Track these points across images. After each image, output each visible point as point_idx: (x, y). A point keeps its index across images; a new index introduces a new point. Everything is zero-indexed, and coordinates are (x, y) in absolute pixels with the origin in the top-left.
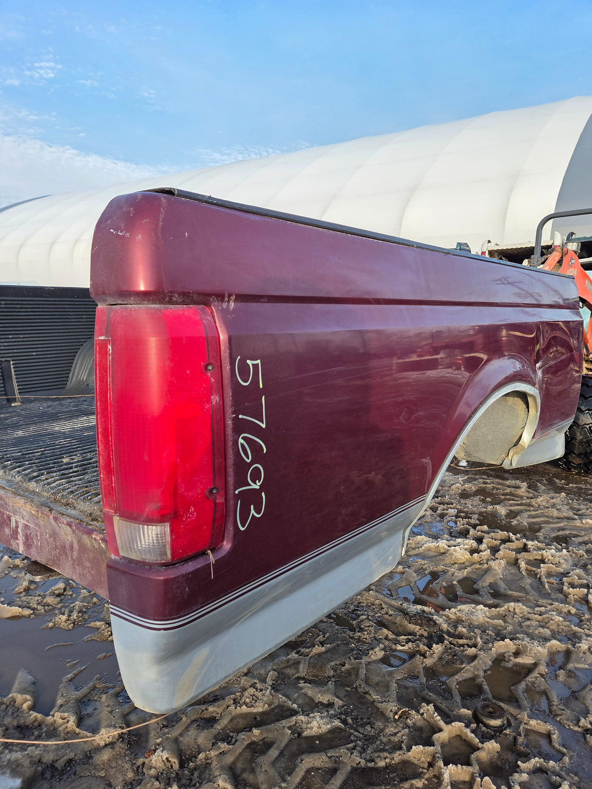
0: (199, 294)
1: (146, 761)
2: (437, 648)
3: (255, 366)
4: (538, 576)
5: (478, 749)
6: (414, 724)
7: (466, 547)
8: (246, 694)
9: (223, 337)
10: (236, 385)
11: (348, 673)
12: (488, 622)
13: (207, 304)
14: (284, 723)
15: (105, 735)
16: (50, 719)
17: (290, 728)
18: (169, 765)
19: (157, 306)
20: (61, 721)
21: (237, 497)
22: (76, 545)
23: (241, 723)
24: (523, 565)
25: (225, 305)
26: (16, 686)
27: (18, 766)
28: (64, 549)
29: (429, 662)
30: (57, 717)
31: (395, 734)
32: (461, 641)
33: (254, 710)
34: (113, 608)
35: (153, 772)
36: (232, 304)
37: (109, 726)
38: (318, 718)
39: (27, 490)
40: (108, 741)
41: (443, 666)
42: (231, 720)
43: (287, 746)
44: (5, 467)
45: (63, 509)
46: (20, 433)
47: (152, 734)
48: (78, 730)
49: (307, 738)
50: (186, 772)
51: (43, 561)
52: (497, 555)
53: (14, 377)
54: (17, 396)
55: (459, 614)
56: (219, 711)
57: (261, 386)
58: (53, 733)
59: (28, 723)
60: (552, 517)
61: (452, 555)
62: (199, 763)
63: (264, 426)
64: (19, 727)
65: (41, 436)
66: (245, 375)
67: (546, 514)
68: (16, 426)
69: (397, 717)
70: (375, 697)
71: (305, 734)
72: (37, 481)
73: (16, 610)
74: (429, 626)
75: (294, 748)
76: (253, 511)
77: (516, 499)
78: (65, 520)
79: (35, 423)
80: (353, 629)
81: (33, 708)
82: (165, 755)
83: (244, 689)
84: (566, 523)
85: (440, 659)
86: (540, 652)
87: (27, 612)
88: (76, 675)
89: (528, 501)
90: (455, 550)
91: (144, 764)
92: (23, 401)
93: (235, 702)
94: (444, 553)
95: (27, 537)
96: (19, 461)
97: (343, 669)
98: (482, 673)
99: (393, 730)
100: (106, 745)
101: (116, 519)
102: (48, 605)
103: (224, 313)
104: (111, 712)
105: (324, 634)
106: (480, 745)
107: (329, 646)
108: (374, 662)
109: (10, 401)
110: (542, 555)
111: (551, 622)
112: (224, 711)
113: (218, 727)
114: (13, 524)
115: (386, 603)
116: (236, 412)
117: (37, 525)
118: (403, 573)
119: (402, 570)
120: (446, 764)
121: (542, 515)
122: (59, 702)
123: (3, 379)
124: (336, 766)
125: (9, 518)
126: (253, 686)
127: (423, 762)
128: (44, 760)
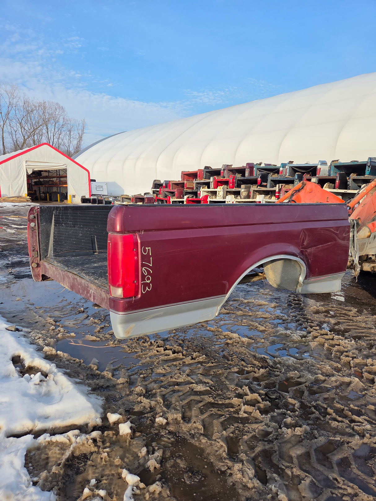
0: (132, 231)
1: (134, 389)
2: (262, 371)
3: (149, 249)
4: (332, 351)
5: (260, 403)
6: (239, 393)
7: (300, 334)
8: (176, 375)
9: (139, 241)
10: (142, 254)
11: (220, 374)
12: (293, 365)
13: (135, 233)
14: (187, 386)
15: (121, 380)
16: (103, 373)
17: (189, 387)
18: (142, 391)
19: (121, 234)
20: (106, 374)
21: (142, 284)
22: (106, 298)
23: (172, 384)
24: (326, 345)
25: (140, 233)
26: (92, 362)
27: (90, 384)
28: (103, 299)
29: (256, 375)
30: (105, 373)
31: (230, 395)
32: (275, 370)
33: (178, 381)
34: (110, 310)
35: (136, 392)
36: (143, 233)
37: (123, 378)
38: (201, 386)
39: (95, 282)
40: (122, 382)
41: (262, 377)
42: (168, 383)
43: (186, 392)
44: (89, 275)
45: (103, 288)
46: (96, 265)
47: (138, 382)
48: (112, 378)
49: (195, 391)
50: (147, 395)
51: (97, 303)
52: (314, 340)
53: (96, 242)
54: (97, 250)
55: (280, 360)
56: (164, 379)
57: (150, 255)
58: (103, 377)
59: (95, 374)
60: (361, 327)
61: (292, 337)
62: (153, 393)
63: (151, 265)
64: (92, 375)
65: (102, 266)
66: (145, 252)
67: (358, 325)
68: (95, 262)
69: (233, 390)
70: (227, 383)
71: (194, 390)
72: (97, 280)
73: (94, 338)
74: (263, 362)
75: (189, 393)
76: (147, 288)
77: (346, 316)
78: (103, 290)
79: (101, 262)
80: (228, 360)
81: (97, 370)
82: (141, 388)
83: (176, 374)
84: (366, 330)
85: (262, 375)
86: (310, 378)
87: (98, 339)
88: (114, 362)
89: (352, 318)
90: (294, 336)
91: (133, 390)
92: (99, 253)
93: (171, 377)
94: (288, 336)
95: (94, 296)
96: (93, 274)
97: (218, 372)
98: (278, 382)
99: (229, 393)
100: (121, 383)
101: (111, 286)
102: (107, 338)
103: (140, 235)
104: (124, 374)
105: (215, 360)
106: (262, 402)
107: (215, 364)
108: (233, 372)
109: (94, 252)
110: (339, 342)
111: (324, 369)
112: (166, 379)
113: (163, 384)
114: (90, 292)
115: (248, 352)
116: (142, 261)
117: (96, 292)
118: (263, 343)
119: (264, 341)
120: (244, 405)
121: (356, 325)
122: (107, 369)
123: (92, 243)
124: (202, 400)
125: (89, 291)
126: (180, 373)
127: (237, 404)
128: (99, 385)
